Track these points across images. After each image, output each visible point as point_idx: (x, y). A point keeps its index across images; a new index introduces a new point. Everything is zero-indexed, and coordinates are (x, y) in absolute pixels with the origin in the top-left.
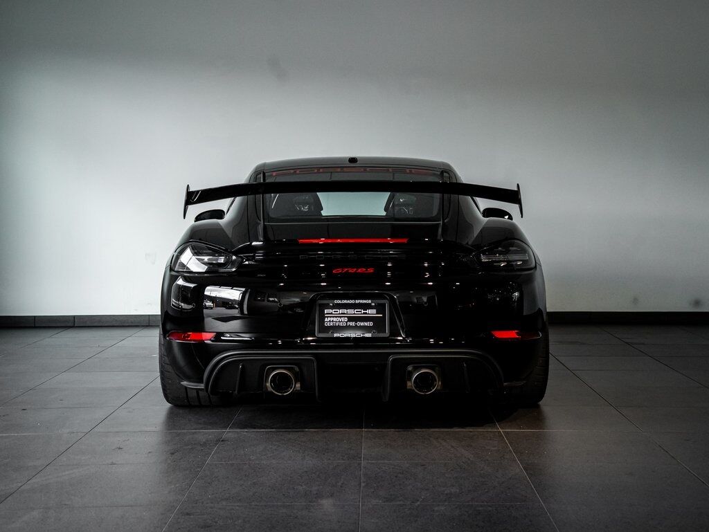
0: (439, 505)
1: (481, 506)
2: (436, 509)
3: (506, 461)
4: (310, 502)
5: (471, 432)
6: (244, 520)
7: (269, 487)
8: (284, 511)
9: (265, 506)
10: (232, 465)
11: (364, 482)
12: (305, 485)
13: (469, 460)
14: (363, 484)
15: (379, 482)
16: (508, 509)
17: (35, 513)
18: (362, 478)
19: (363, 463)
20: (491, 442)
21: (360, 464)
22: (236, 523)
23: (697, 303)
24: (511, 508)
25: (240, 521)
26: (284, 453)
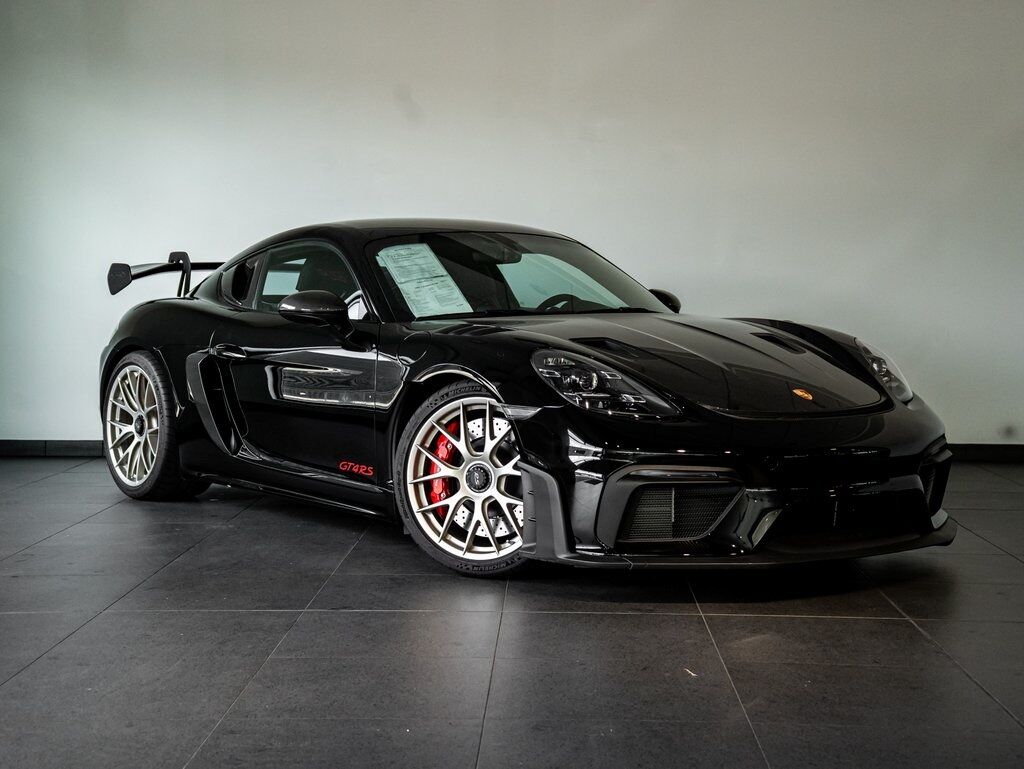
1: (660, 725)
4: (412, 717)
6: (313, 742)
7: (356, 693)
8: (373, 729)
9: (347, 722)
25: (307, 743)
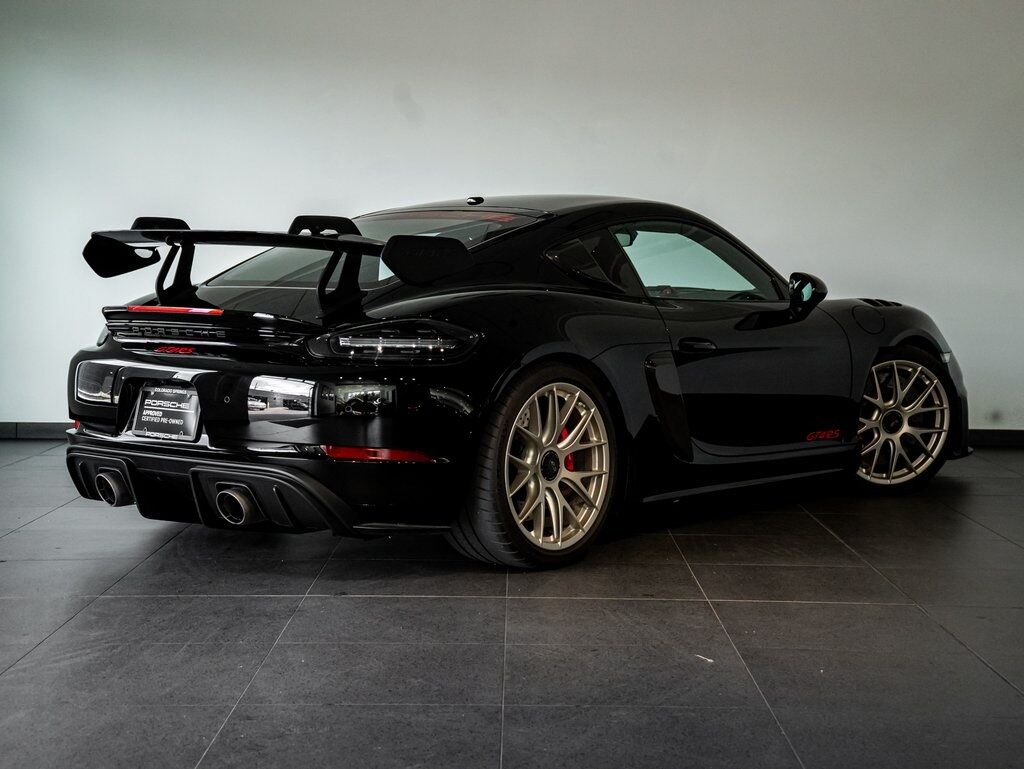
0: (617, 709)
1: (680, 711)
2: (614, 714)
3: (716, 644)
4: (429, 702)
5: (665, 602)
6: (331, 728)
7: (369, 679)
8: (391, 714)
9: (364, 707)
10: (313, 647)
11: (508, 674)
12: (422, 677)
13: (662, 643)
14: (506, 677)
15: (530, 675)
16: (720, 716)
17: (21, 714)
18: (506, 668)
19: (506, 646)
20: (693, 617)
21: (502, 647)
22: (321, 731)
23: (996, 416)
24: (723, 715)
25: (326, 729)
26: (391, 630)
